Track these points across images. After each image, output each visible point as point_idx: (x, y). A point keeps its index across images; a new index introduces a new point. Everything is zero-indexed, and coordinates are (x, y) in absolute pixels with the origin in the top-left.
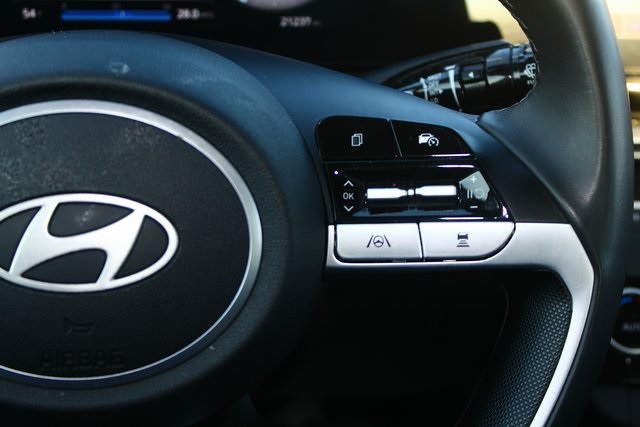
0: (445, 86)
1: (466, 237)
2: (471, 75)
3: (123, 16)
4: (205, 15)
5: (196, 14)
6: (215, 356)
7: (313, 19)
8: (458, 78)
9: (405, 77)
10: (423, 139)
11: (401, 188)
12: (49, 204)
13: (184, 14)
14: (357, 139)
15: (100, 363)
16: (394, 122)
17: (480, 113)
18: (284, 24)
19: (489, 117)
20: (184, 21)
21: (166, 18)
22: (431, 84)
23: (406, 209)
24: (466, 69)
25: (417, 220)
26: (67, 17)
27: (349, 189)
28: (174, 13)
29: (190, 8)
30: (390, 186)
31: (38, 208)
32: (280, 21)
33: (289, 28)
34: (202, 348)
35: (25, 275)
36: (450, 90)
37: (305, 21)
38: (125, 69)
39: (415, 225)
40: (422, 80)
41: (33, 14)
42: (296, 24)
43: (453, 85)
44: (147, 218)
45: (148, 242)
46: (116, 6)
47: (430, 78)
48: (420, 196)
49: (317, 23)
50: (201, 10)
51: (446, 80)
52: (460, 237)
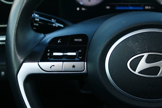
3: (131, 8)
4: (152, 8)
5: (150, 7)
12: (146, 55)
13: (147, 7)
20: (147, 9)
21: (142, 8)
26: (118, 8)
28: (144, 7)
31: (143, 56)
35: (139, 73)
41: (109, 7)
46: (129, 5)
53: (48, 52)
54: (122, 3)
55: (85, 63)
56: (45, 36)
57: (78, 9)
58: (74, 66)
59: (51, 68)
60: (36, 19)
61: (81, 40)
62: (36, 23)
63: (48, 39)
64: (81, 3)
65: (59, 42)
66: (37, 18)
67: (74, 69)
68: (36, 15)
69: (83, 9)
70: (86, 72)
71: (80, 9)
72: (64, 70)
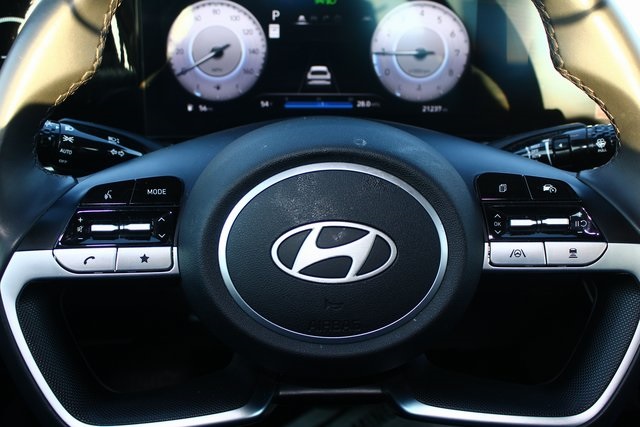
0: (543, 153)
1: (575, 251)
2: (561, 145)
3: (323, 105)
4: (374, 104)
5: (369, 104)
6: (416, 325)
7: (443, 107)
8: (552, 147)
9: (514, 146)
10: (546, 188)
11: (533, 219)
12: (317, 227)
13: (361, 104)
14: (503, 188)
15: (346, 328)
16: (527, 177)
17: (578, 171)
18: (424, 110)
19: (584, 174)
20: (361, 108)
21: (351, 106)
22: (532, 151)
23: (533, 233)
24: (556, 142)
25: (543, 240)
26: (288, 106)
27: (498, 220)
28: (355, 103)
29: (365, 100)
30: (524, 219)
31: (311, 230)
32: (422, 109)
33: (428, 113)
34: (408, 320)
35: (301, 272)
36: (546, 156)
37: (438, 108)
38: (364, 143)
39: (541, 244)
40: (527, 148)
41: (267, 104)
42: (432, 110)
43: (548, 152)
44: (377, 236)
45: (378, 253)
46: (319, 99)
47: (532, 147)
48: (545, 225)
49: (445, 110)
50: (372, 102)
51: (542, 148)
52: (571, 251)
53: (79, 224)
54: (298, 94)
55: (175, 249)
56: (77, 182)
57: (190, 108)
58: (145, 259)
59: (85, 263)
60: (66, 139)
61: (163, 192)
62: (64, 148)
63: (81, 190)
64: (198, 94)
65: (106, 197)
66: (69, 136)
67: (145, 266)
68: (68, 128)
69: (203, 108)
70: (178, 271)
71: (196, 108)
72: (121, 269)
